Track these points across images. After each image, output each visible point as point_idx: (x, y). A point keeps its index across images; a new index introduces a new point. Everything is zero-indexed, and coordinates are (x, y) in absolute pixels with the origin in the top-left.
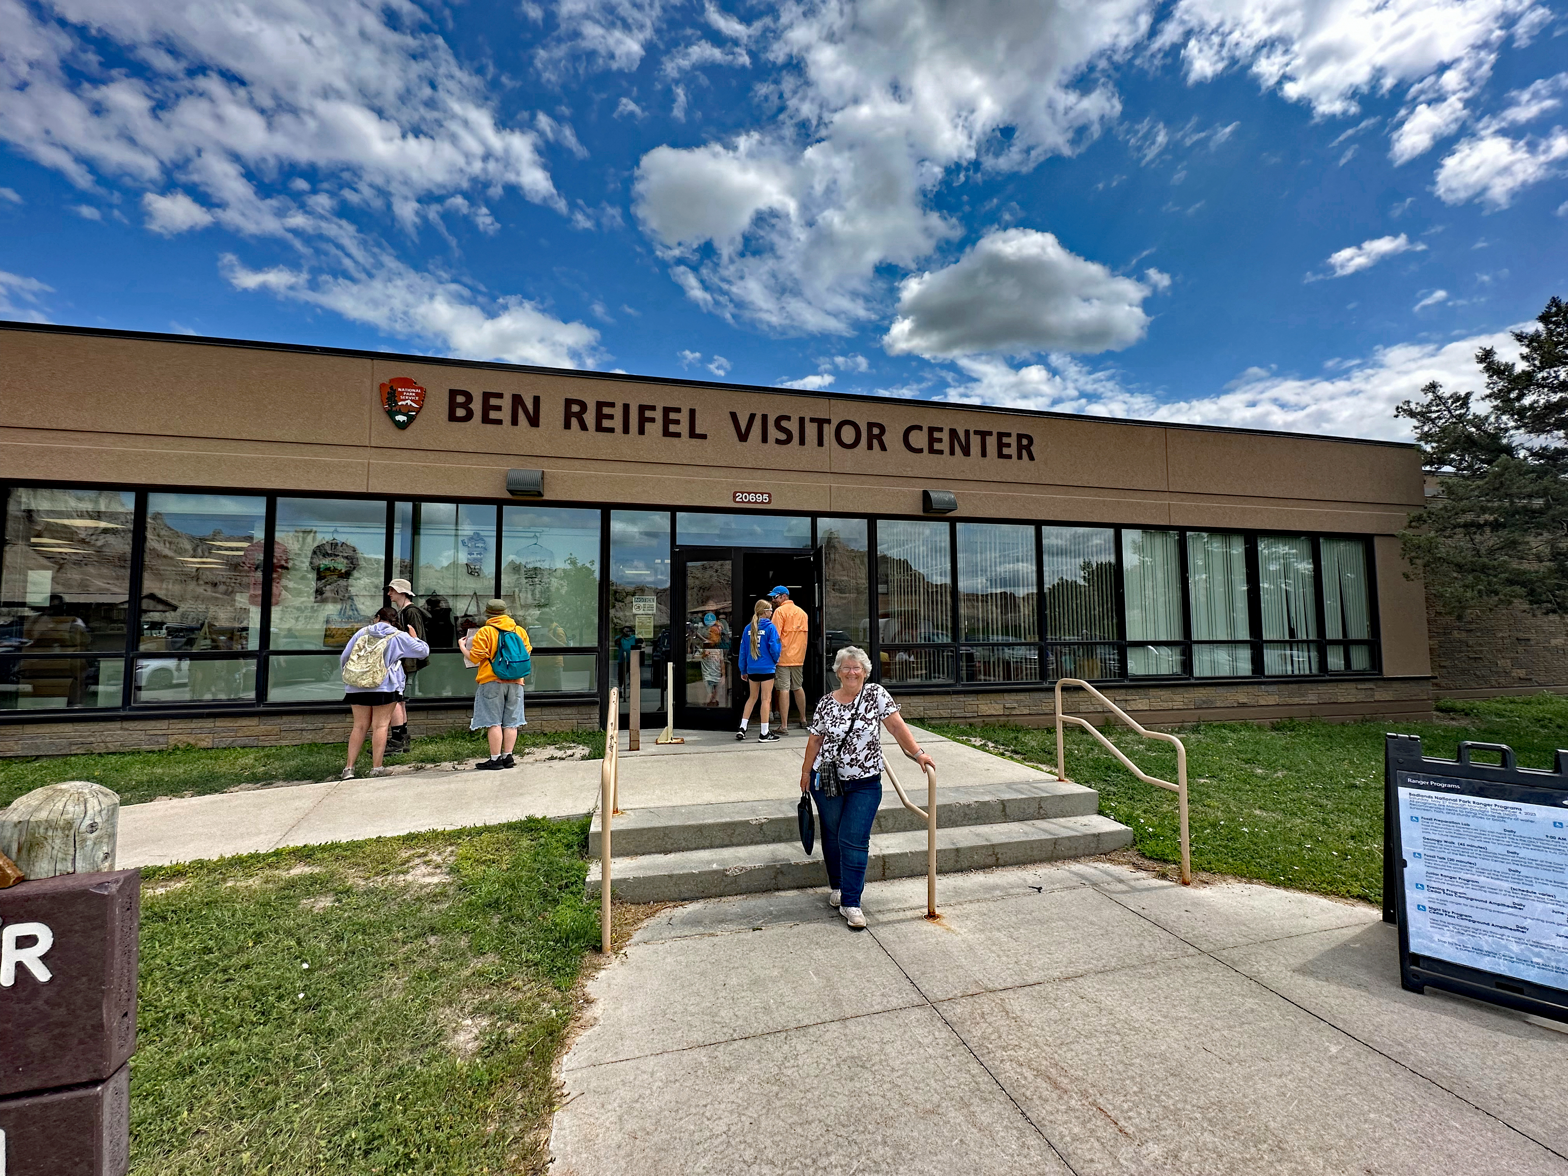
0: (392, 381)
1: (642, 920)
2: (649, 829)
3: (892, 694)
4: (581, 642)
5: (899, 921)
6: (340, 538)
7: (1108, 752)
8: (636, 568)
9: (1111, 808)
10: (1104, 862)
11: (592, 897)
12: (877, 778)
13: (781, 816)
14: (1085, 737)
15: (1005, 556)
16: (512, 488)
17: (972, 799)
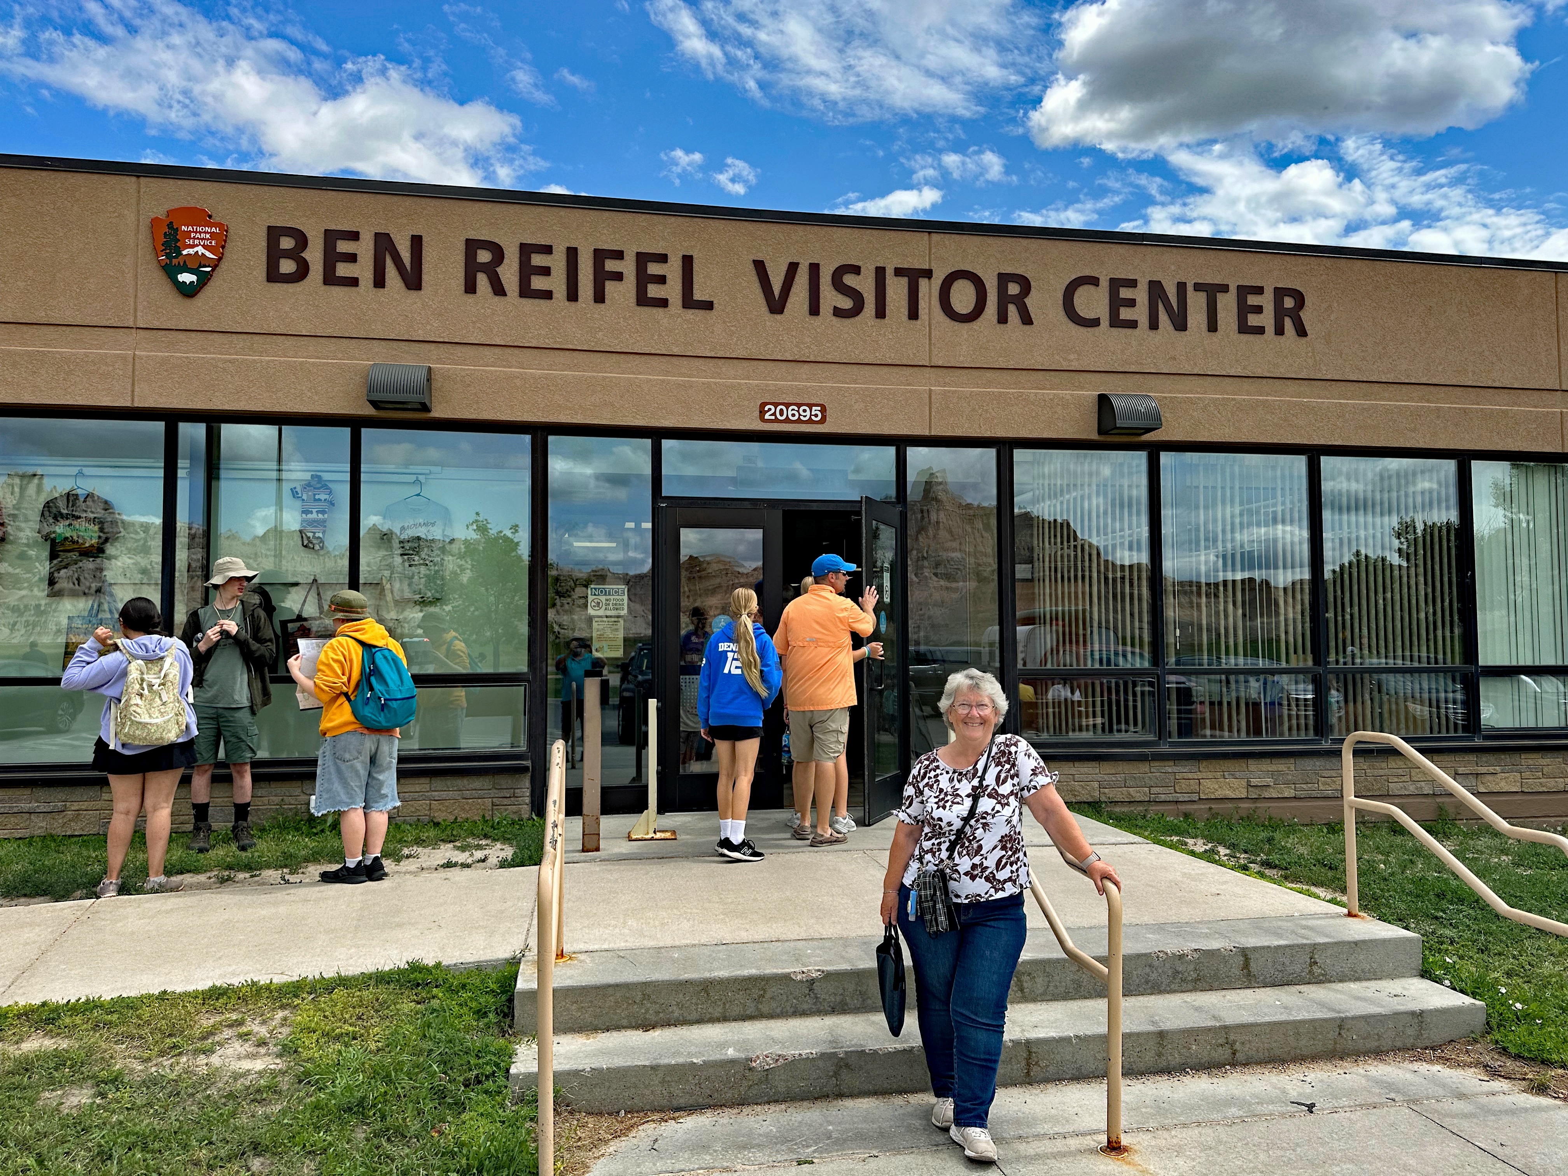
0: (169, 213)
1: (606, 1142)
2: (617, 986)
3: (1044, 757)
4: (496, 664)
5: (1055, 1156)
6: (84, 486)
7: (1441, 866)
8: (590, 538)
9: (1446, 968)
10: (1430, 1062)
11: (521, 1100)
12: (1017, 901)
13: (845, 966)
14: (1399, 840)
15: (1250, 511)
16: (377, 397)
17: (1188, 946)
